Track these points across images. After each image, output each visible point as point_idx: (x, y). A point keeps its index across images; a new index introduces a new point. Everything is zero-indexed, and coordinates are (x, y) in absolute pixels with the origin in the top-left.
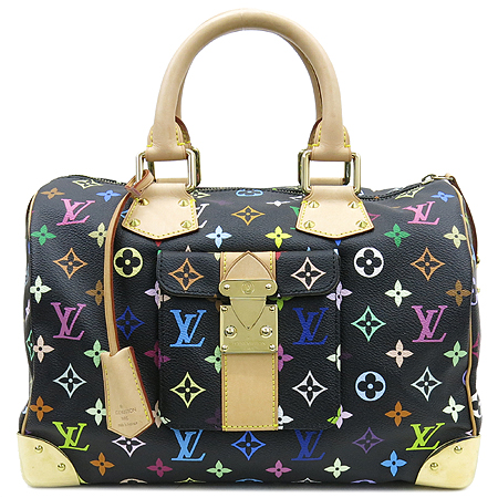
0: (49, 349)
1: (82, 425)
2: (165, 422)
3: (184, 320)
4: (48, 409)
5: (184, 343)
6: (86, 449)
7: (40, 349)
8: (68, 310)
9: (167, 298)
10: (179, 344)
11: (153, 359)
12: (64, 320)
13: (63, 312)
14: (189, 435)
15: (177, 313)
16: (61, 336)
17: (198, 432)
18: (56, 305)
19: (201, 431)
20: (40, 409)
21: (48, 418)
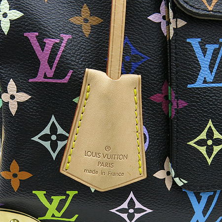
0: (24, 97)
1: (72, 194)
2: (180, 184)
3: (204, 51)
4: (26, 175)
5: (205, 82)
6: (73, 219)
7: (12, 97)
8: (50, 43)
9: (181, 23)
10: (199, 84)
11: (160, 104)
12: (43, 56)
13: (43, 46)
14: (205, 197)
15: (195, 43)
16: (40, 78)
17: (215, 193)
18: (32, 36)
19: (218, 192)
20: (15, 176)
21: (27, 187)
